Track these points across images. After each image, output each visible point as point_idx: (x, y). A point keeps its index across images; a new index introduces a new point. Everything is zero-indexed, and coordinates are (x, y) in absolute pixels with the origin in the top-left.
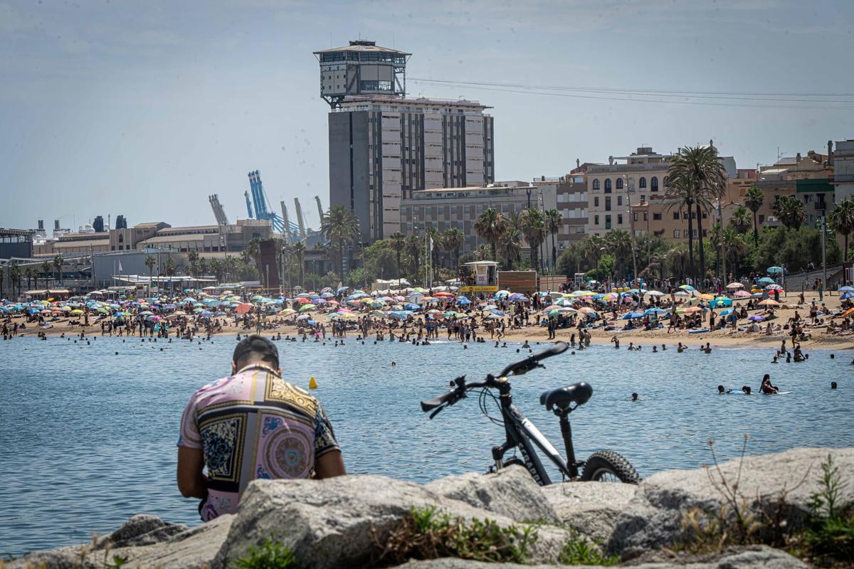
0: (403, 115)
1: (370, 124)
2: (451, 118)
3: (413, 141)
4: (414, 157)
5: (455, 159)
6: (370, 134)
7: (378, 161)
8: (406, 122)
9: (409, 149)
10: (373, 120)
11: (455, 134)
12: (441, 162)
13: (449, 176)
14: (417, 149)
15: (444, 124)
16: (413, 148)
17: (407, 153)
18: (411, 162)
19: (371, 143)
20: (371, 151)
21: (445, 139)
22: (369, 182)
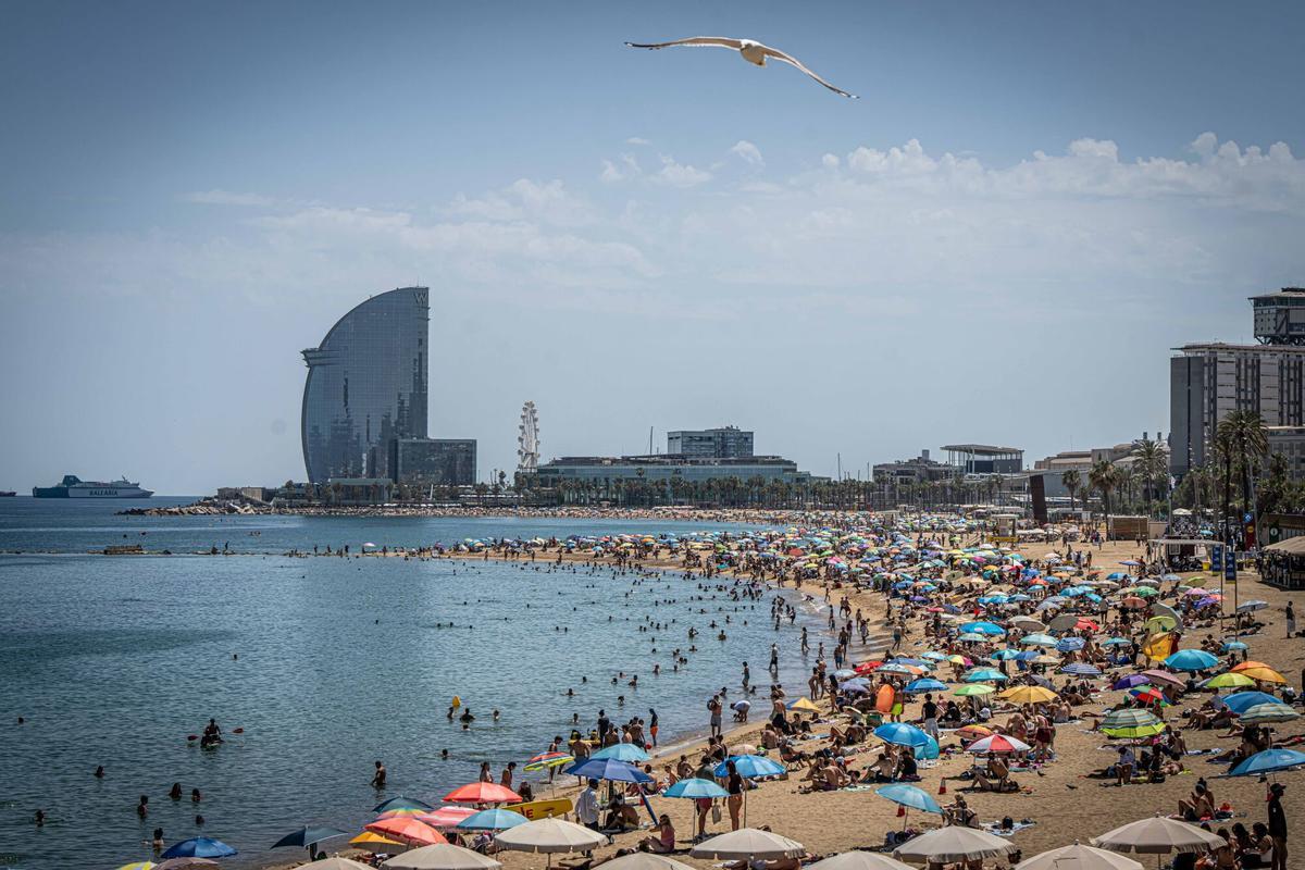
0: (1239, 360)
1: (1206, 368)
2: (1289, 362)
3: (1249, 383)
4: (1249, 397)
5: (1292, 399)
6: (1206, 377)
7: (1213, 401)
8: (1243, 367)
9: (1246, 390)
10: (1209, 365)
11: (1292, 376)
12: (1277, 402)
13: (1285, 414)
14: (1254, 390)
15: (1281, 368)
16: (1249, 389)
17: (1243, 394)
18: (1247, 401)
19: (1206, 384)
20: (1206, 393)
21: (1282, 381)
22: (1203, 419)
